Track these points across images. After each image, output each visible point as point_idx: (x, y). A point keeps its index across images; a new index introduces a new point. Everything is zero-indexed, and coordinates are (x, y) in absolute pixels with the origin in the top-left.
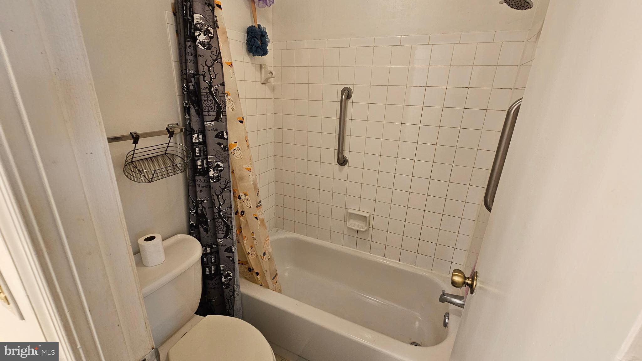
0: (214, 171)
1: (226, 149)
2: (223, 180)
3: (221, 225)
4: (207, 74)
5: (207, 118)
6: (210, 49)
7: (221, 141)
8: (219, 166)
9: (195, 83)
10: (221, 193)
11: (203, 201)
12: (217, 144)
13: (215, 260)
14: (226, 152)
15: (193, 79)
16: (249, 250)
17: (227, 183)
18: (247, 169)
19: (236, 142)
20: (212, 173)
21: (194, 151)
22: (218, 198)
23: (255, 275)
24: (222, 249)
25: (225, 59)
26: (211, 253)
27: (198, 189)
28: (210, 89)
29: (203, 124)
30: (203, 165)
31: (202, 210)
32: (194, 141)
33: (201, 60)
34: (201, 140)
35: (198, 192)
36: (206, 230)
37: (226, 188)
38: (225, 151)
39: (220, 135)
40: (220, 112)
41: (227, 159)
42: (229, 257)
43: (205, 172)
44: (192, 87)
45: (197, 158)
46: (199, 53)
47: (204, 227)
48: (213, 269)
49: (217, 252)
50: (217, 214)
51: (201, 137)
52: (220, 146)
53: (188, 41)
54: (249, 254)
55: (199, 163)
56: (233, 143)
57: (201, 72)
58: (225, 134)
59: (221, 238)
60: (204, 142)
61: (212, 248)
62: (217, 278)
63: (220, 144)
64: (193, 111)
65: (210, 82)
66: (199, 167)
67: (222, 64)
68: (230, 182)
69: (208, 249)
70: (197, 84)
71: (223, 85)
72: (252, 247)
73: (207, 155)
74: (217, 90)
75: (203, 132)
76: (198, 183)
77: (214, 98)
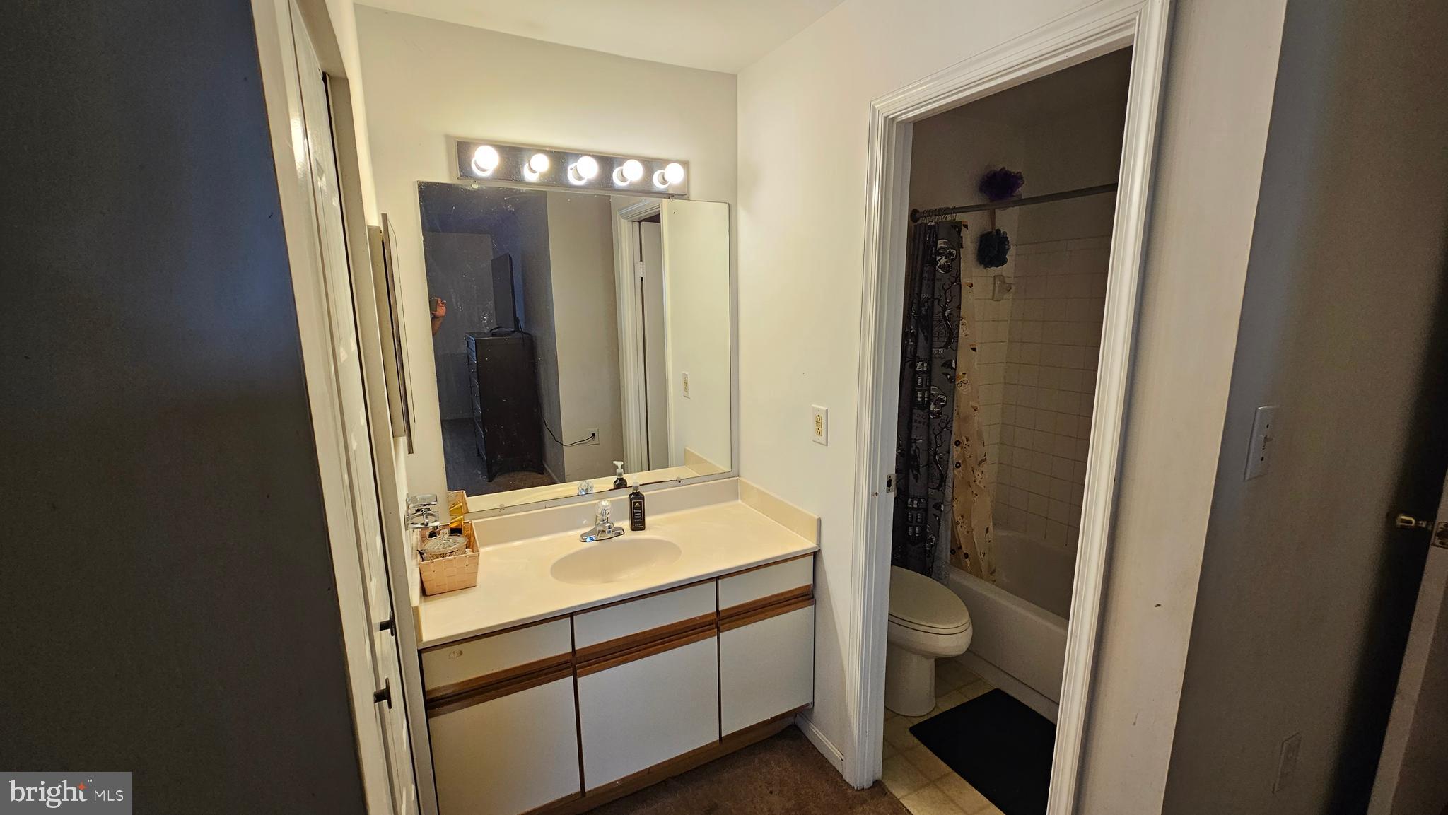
0: (935, 404)
1: (952, 380)
2: (944, 417)
3: (937, 473)
4: (943, 299)
5: (936, 344)
6: (950, 272)
7: (949, 371)
8: (941, 400)
9: (928, 307)
10: (941, 432)
11: (919, 440)
12: (944, 373)
13: (921, 520)
14: (952, 384)
15: (926, 304)
16: (959, 519)
17: (949, 422)
18: (972, 407)
19: (964, 374)
20: (932, 406)
21: (915, 381)
22: (936, 437)
23: (962, 557)
24: (931, 503)
25: (964, 280)
26: (918, 509)
27: (914, 424)
28: (943, 313)
29: (932, 351)
30: (923, 397)
31: (915, 451)
32: (917, 369)
33: (938, 285)
34: (925, 369)
35: (914, 428)
36: (917, 478)
37: (946, 427)
38: (951, 382)
39: (948, 365)
40: (952, 337)
41: (952, 393)
42: (936, 516)
43: (925, 406)
44: (923, 312)
45: (917, 388)
46: (938, 277)
47: (915, 472)
48: (917, 530)
49: (926, 510)
50: (932, 457)
51: (925, 365)
52: (947, 376)
53: (927, 266)
54: (958, 523)
55: (919, 394)
56: (961, 374)
57: (936, 295)
58: (954, 363)
59: (933, 489)
60: (929, 372)
61: (919, 502)
62: (920, 545)
63: (946, 374)
64: (921, 337)
65: (945, 306)
66: (919, 399)
67: (960, 285)
68: (952, 421)
69: (915, 502)
70: (931, 308)
71: (959, 308)
72: (962, 517)
73: (930, 385)
74: (951, 314)
75: (929, 360)
76: (915, 417)
77: (948, 325)
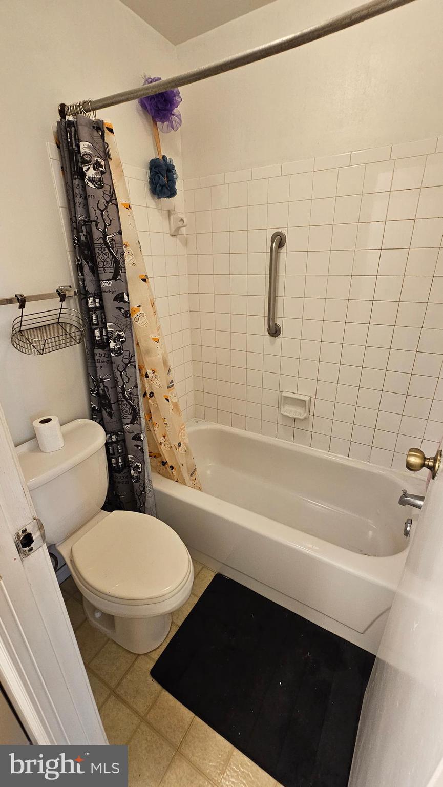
0: (115, 342)
1: (127, 315)
2: (126, 353)
3: (127, 408)
4: (100, 220)
5: (103, 276)
6: (102, 187)
7: (121, 305)
8: (120, 336)
9: (87, 232)
10: (125, 369)
11: (105, 380)
12: (117, 308)
13: (122, 449)
14: (128, 319)
15: (84, 228)
16: (161, 439)
17: (131, 357)
18: (154, 339)
19: (140, 306)
20: (112, 345)
21: (90, 319)
22: (121, 375)
23: (169, 469)
24: (129, 437)
25: (121, 200)
26: (117, 441)
27: (97, 364)
28: (104, 239)
29: (100, 285)
30: (102, 335)
31: (103, 390)
32: (90, 306)
33: (92, 203)
34: (98, 305)
35: (98, 369)
36: (110, 415)
37: (129, 363)
38: (126, 317)
39: (119, 298)
40: (118, 269)
41: (129, 327)
42: (137, 446)
43: (104, 345)
44: (83, 238)
45: (94, 327)
46: (90, 193)
47: (108, 410)
48: (120, 460)
49: (124, 441)
50: (121, 394)
51: (97, 300)
52: (121, 311)
53: (75, 179)
54: (161, 444)
55: (97, 333)
56: (136, 307)
57: (93, 218)
58: (125, 296)
59: (127, 424)
60: (102, 308)
61: (117, 435)
62: (126, 470)
63: (120, 309)
64: (86, 269)
65: (104, 230)
66: (98, 338)
67: (117, 206)
68: (134, 355)
69: (114, 436)
70: (90, 234)
71: (120, 233)
72: (164, 436)
73: (105, 323)
74: (113, 240)
75: (99, 294)
76: (97, 357)
77: (110, 251)
